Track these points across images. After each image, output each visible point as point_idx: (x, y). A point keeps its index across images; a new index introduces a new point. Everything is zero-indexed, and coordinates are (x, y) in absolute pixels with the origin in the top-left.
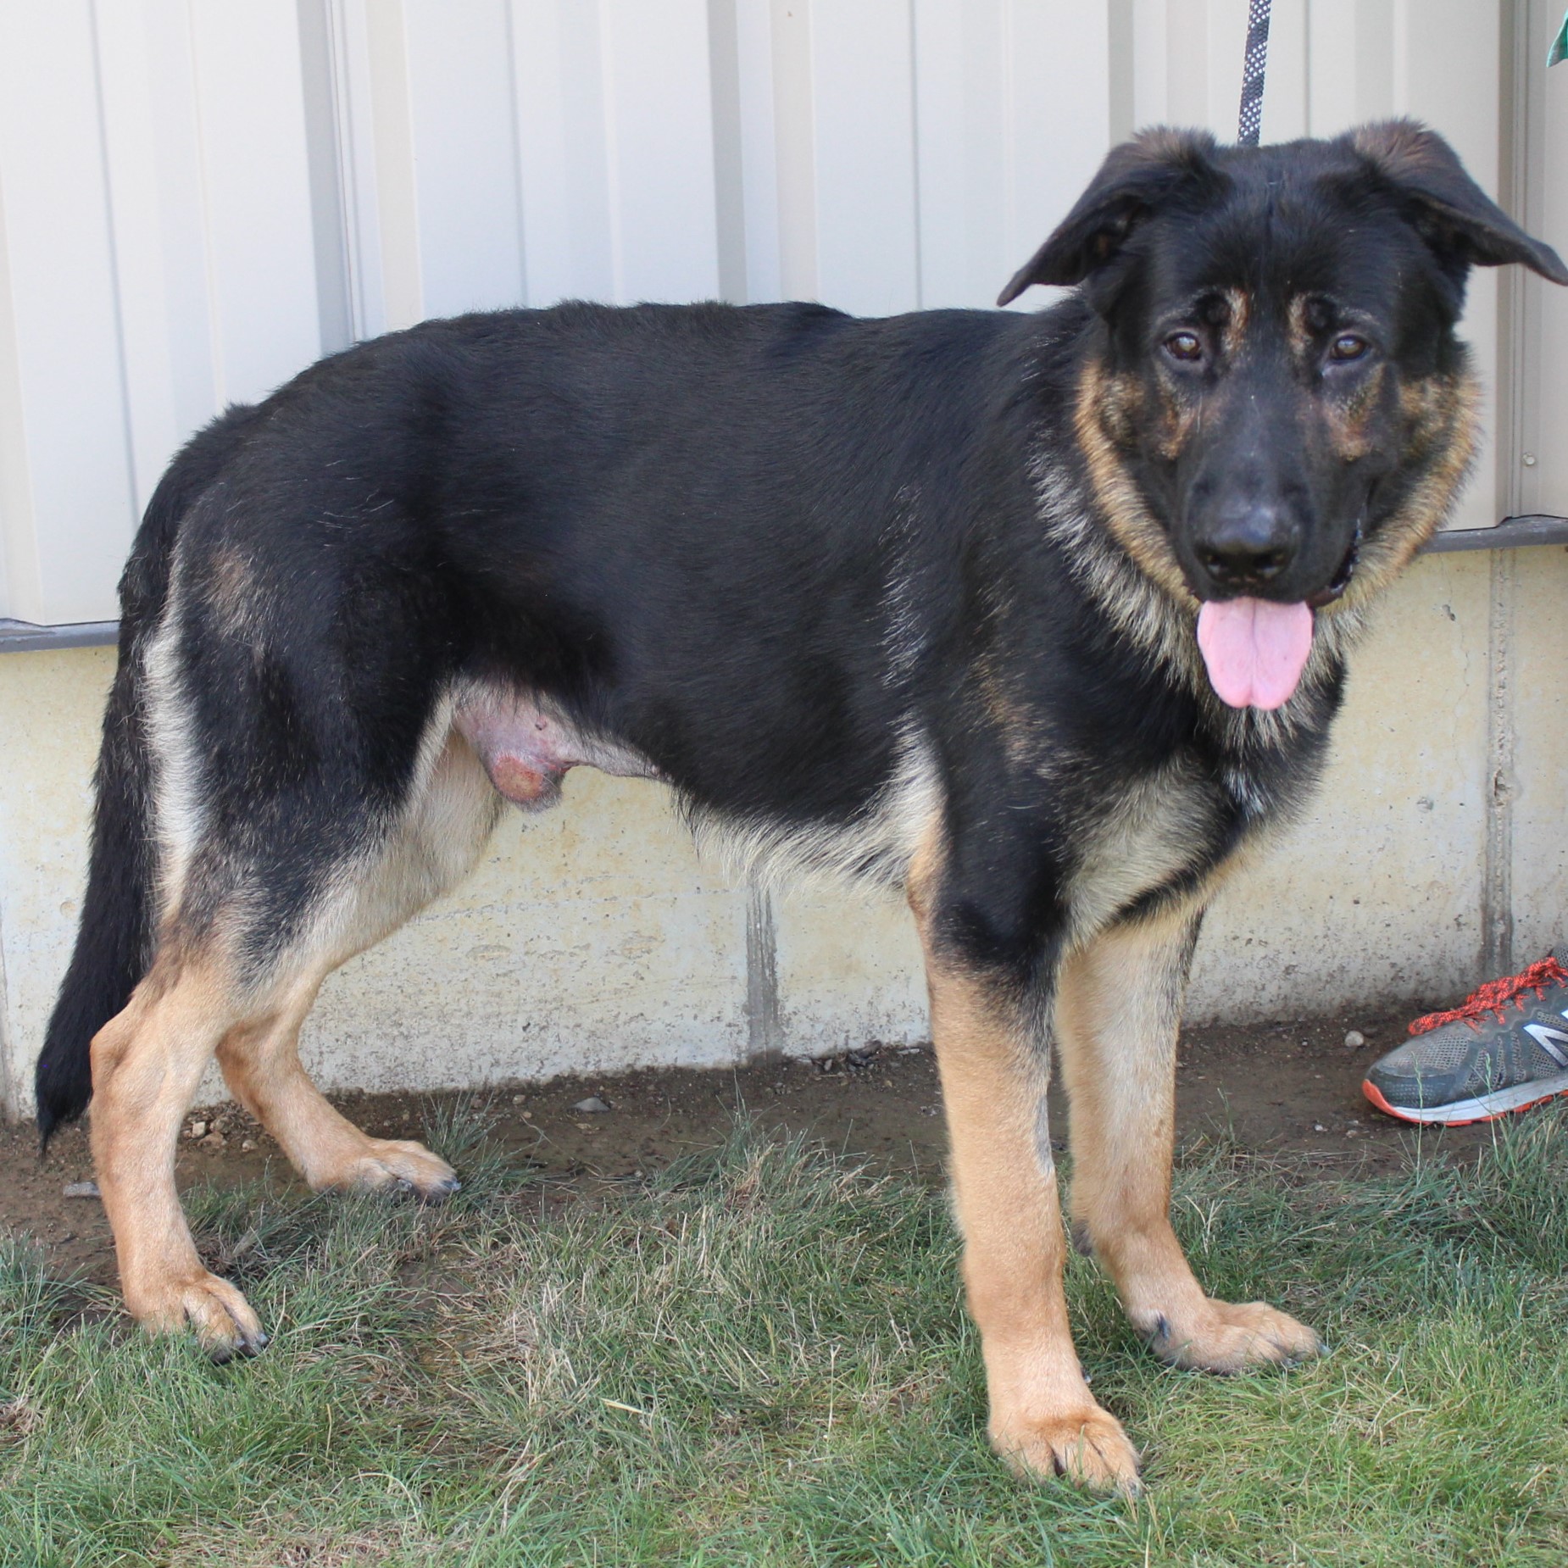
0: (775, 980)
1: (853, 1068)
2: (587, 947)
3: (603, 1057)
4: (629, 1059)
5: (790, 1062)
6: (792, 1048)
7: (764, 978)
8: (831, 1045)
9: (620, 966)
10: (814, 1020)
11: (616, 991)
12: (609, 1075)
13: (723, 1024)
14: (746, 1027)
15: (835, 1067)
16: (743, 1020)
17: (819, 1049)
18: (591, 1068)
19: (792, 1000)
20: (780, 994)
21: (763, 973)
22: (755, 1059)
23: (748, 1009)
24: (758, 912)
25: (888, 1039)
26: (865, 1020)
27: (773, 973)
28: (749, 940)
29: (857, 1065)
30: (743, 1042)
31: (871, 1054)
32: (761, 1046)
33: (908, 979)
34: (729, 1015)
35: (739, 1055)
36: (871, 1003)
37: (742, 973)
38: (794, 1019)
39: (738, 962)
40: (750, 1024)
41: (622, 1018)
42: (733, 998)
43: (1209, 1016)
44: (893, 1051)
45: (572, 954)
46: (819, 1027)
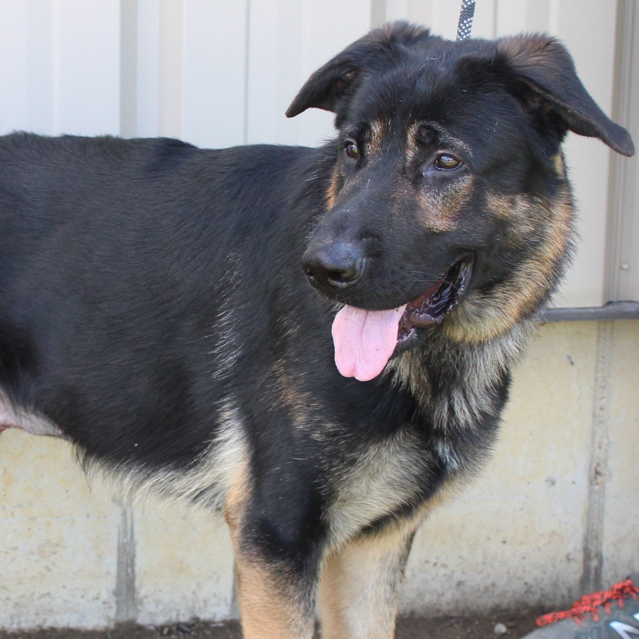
0: (134, 576)
1: (181, 634)
2: (16, 548)
3: (23, 619)
4: (39, 622)
5: (141, 628)
6: (143, 619)
7: (127, 574)
8: (167, 618)
9: (37, 562)
10: (158, 602)
11: (33, 578)
12: (26, 631)
13: (99, 603)
14: (114, 605)
15: (170, 632)
16: (112, 600)
17: (160, 620)
18: (15, 626)
19: (144, 588)
20: (137, 584)
21: (127, 570)
22: (119, 625)
23: (117, 593)
24: (125, 531)
25: (204, 616)
26: (190, 603)
27: (133, 571)
28: (119, 549)
29: (184, 632)
30: (112, 613)
31: (193, 625)
32: (124, 617)
33: (218, 579)
34: (104, 596)
35: (109, 621)
36: (194, 593)
37: (114, 569)
38: (145, 601)
39: (111, 564)
40: (118, 603)
41: (37, 595)
42: (107, 586)
43: (408, 611)
44: (207, 624)
45: (6, 553)
46: (161, 607)
